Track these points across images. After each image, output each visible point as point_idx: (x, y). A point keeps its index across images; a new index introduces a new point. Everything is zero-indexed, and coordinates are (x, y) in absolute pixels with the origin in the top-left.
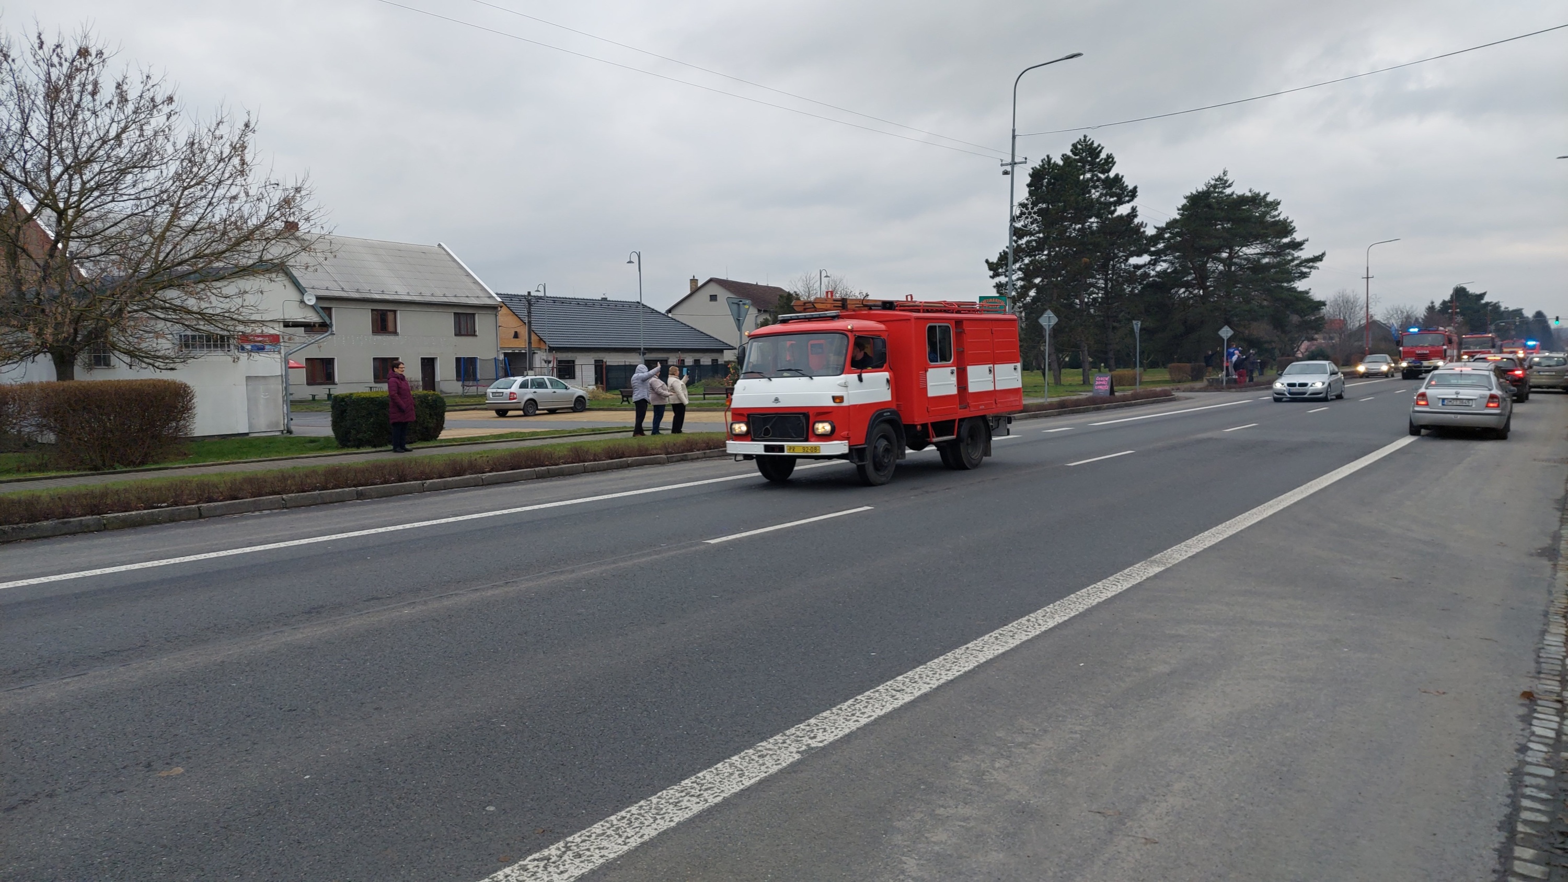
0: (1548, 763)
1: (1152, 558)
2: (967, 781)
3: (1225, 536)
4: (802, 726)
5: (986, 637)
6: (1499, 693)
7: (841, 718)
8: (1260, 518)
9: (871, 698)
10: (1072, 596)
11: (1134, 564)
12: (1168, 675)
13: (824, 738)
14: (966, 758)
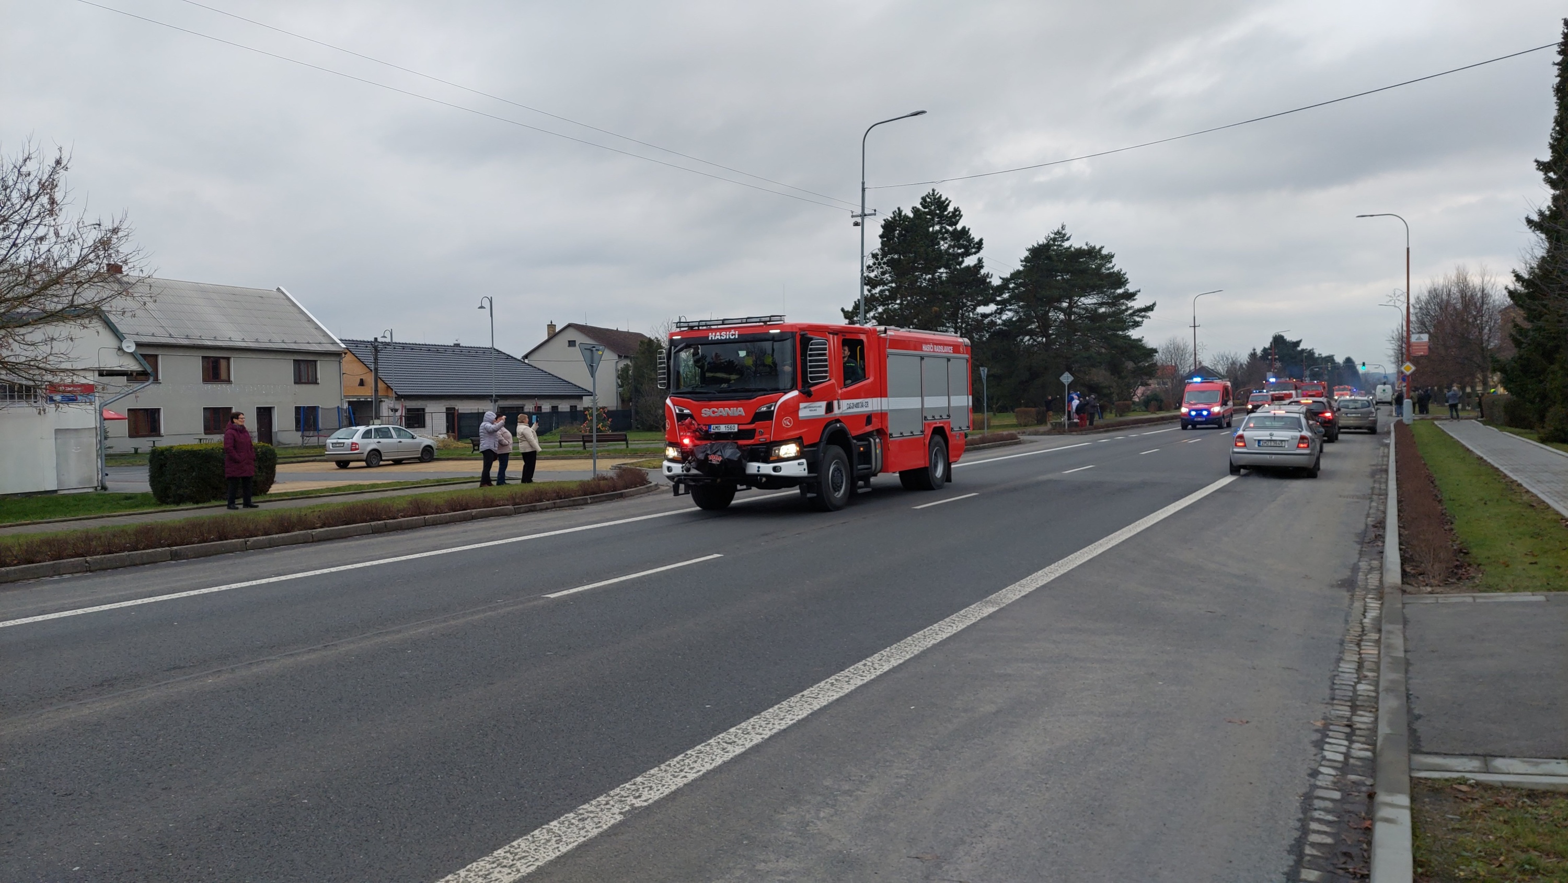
0: (1337, 786)
1: (988, 599)
2: (790, 833)
3: (1057, 575)
4: (627, 785)
5: (822, 684)
6: (1297, 720)
7: (669, 775)
8: (1090, 557)
9: (701, 753)
10: (909, 638)
11: (971, 605)
12: (994, 714)
13: (649, 796)
14: (792, 809)
